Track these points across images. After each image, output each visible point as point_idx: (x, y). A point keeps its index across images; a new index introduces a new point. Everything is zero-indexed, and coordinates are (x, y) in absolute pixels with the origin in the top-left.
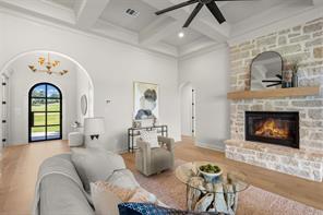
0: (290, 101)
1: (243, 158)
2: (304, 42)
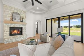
0: (21, 25)
1: (12, 41)
2: (23, 14)
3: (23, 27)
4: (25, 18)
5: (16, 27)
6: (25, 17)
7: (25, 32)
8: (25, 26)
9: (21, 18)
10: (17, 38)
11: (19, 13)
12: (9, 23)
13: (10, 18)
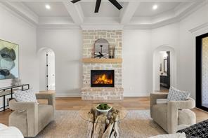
1: (92, 97)
2: (116, 39)
3: (116, 70)
4: (121, 46)
5: (101, 69)
6: (120, 44)
7: (121, 80)
8: (121, 67)
9: (110, 49)
10: (101, 94)
11: (106, 38)
12: (89, 63)
13: (90, 53)
